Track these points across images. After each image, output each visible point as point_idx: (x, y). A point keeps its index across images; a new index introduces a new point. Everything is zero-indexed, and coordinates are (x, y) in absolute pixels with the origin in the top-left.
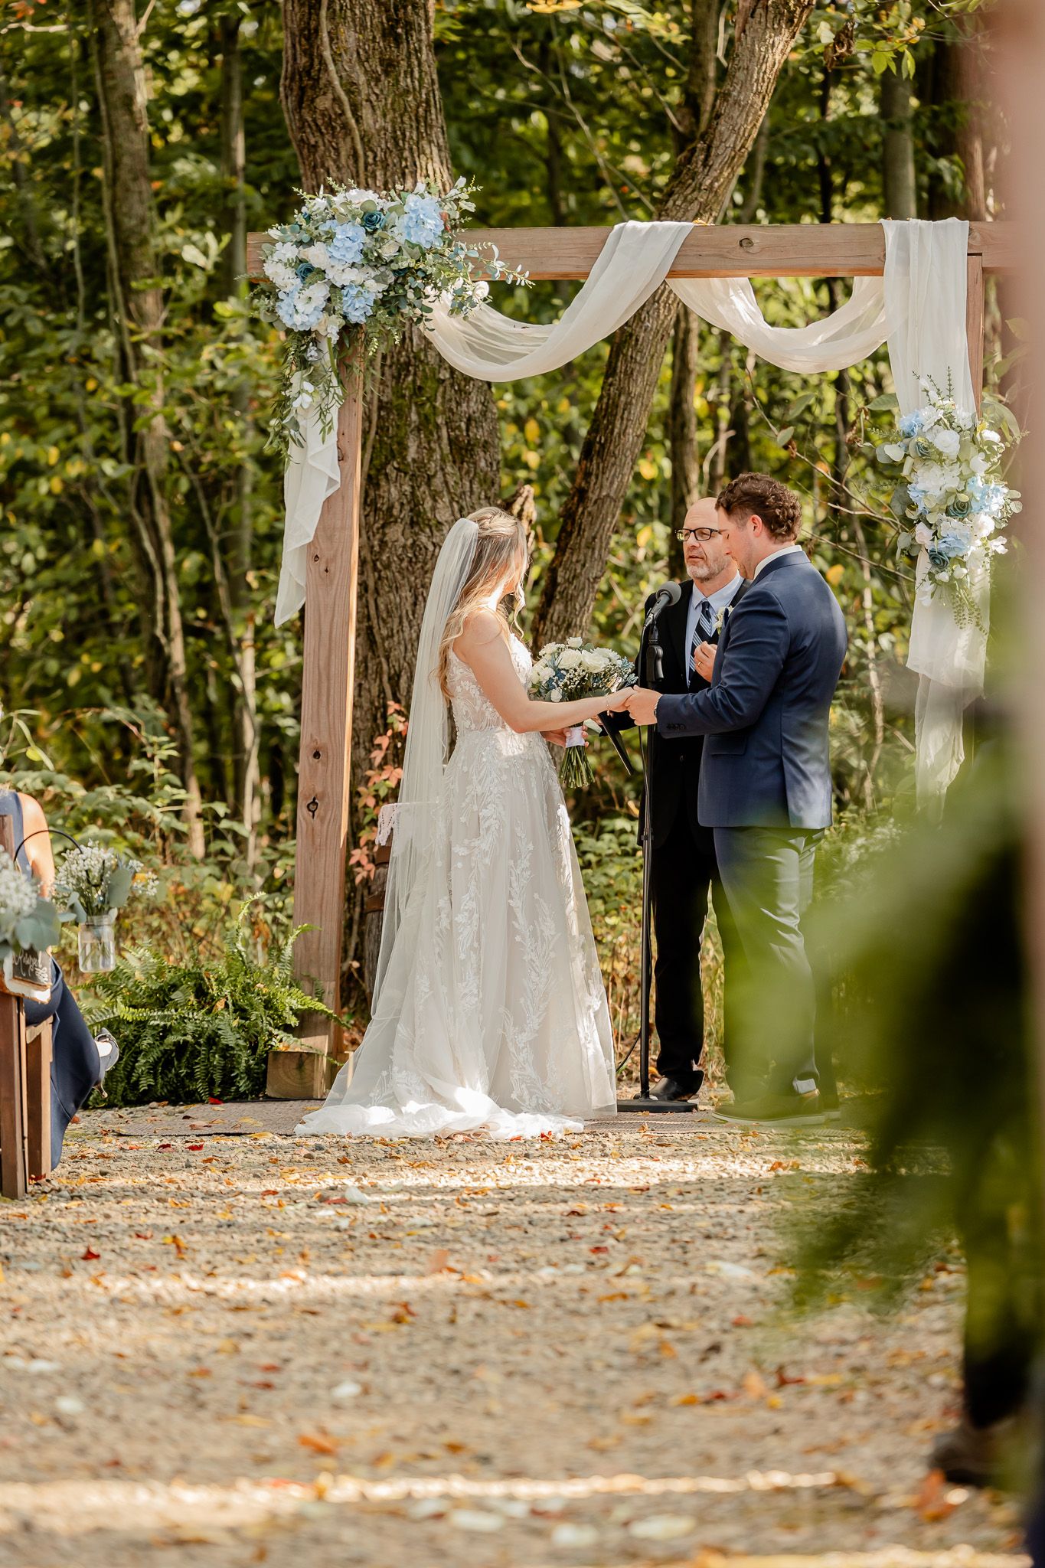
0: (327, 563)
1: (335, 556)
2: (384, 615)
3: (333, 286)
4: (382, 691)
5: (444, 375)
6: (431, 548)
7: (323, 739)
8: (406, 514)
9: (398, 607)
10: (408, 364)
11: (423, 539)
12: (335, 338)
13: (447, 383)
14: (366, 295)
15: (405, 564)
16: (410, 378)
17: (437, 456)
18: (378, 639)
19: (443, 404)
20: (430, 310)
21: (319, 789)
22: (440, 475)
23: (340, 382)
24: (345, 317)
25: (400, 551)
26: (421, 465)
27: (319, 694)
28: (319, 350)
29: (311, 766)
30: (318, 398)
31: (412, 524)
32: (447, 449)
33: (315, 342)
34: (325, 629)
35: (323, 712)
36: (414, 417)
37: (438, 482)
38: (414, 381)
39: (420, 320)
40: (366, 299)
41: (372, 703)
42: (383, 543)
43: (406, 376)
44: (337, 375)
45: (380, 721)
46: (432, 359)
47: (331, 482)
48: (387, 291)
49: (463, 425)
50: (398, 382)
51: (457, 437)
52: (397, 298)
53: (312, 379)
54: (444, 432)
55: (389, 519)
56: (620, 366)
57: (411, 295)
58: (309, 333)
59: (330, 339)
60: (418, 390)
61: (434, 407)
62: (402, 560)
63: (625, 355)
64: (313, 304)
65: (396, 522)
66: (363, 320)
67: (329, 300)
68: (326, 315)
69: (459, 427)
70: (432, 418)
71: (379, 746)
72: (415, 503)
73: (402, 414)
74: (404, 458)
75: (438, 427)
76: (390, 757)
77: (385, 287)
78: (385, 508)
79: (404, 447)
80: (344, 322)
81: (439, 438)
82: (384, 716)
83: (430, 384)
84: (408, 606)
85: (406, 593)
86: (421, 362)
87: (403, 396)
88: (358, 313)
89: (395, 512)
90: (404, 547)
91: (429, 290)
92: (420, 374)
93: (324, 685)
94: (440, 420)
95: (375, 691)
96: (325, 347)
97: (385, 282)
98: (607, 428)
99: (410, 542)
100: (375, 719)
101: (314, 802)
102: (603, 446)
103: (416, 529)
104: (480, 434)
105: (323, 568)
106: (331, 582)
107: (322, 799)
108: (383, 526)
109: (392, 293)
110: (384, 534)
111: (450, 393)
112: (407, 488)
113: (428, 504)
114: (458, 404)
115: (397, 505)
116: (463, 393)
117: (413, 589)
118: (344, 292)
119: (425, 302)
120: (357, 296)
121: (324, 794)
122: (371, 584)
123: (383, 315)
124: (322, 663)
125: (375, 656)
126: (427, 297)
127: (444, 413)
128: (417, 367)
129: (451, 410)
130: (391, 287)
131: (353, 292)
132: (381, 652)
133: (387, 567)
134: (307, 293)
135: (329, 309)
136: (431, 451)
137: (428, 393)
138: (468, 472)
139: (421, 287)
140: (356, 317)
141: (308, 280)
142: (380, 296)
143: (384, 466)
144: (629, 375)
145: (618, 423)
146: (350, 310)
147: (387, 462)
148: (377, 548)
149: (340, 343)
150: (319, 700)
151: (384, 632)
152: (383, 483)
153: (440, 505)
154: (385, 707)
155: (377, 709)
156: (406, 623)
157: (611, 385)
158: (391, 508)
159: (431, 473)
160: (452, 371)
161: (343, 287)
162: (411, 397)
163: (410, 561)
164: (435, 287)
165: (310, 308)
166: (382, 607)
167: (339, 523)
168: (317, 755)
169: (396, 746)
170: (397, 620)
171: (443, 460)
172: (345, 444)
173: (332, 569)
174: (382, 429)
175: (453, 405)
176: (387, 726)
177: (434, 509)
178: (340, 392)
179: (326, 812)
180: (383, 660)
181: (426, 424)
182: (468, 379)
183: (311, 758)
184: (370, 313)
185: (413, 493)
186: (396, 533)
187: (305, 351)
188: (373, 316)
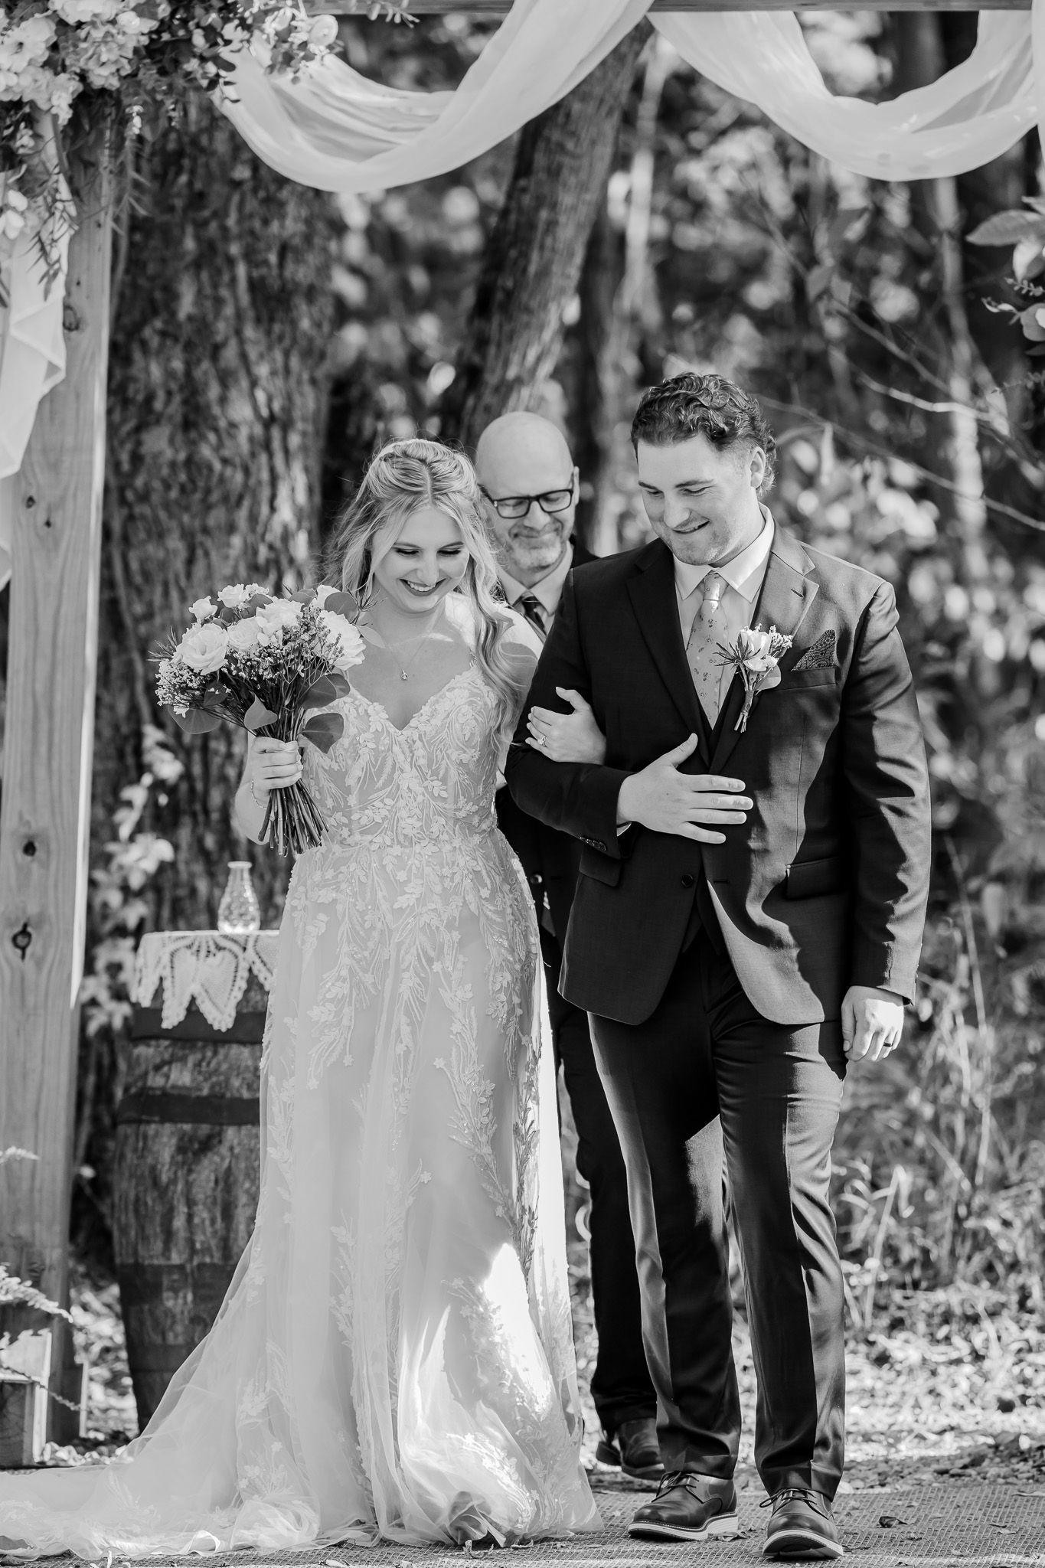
0: (49, 510)
1: (63, 499)
2: (138, 579)
3: (62, 24)
4: (134, 709)
5: (242, 173)
6: (217, 466)
7: (40, 822)
8: (175, 408)
9: (163, 565)
10: (180, 154)
11: (206, 451)
12: (65, 115)
13: (248, 186)
14: (120, 38)
15: (174, 494)
16: (184, 179)
17: (229, 310)
18: (128, 621)
19: (240, 220)
20: (230, 67)
21: (33, 909)
22: (233, 344)
23: (75, 192)
24: (83, 77)
25: (165, 471)
26: (202, 325)
27: (35, 743)
28: (37, 136)
29: (19, 868)
30: (33, 220)
31: (187, 425)
32: (245, 298)
33: (31, 121)
34: (46, 626)
35: (41, 772)
36: (190, 244)
37: (230, 354)
38: (190, 184)
39: (213, 83)
40: (121, 47)
41: (116, 728)
42: (137, 459)
43: (178, 173)
44: (70, 181)
45: (130, 760)
46: (221, 144)
47: (52, 369)
48: (158, 32)
49: (273, 258)
50: (162, 185)
51: (262, 279)
52: (175, 43)
53: (25, 186)
54: (241, 270)
55: (147, 418)
56: (540, 159)
57: (199, 40)
58: (18, 105)
59: (55, 117)
60: (198, 199)
61: (224, 229)
62: (167, 487)
63: (548, 140)
64: (27, 55)
65: (158, 422)
66: (114, 83)
67: (54, 47)
68: (48, 74)
69: (266, 262)
70: (220, 245)
71: (129, 804)
72: (191, 390)
73: (170, 239)
74: (173, 314)
75: (231, 262)
76: (147, 822)
77: (153, 24)
78: (140, 397)
79: (172, 296)
80: (80, 87)
81: (233, 281)
82: (138, 751)
83: (218, 189)
84: (179, 565)
85: (175, 543)
86: (203, 150)
87: (171, 209)
88: (105, 71)
89: (158, 405)
90: (173, 465)
91: (230, 30)
92: (201, 171)
93: (44, 726)
94: (235, 249)
95: (122, 708)
96: (47, 129)
97: (153, 16)
98: (515, 263)
99: (182, 456)
100: (121, 755)
101: (24, 932)
102: (509, 295)
103: (193, 435)
104: (301, 273)
105: (41, 519)
106: (56, 544)
107: (39, 925)
108: (139, 429)
109: (166, 37)
110: (139, 443)
111: (252, 204)
112: (178, 365)
113: (214, 391)
114: (266, 222)
115: (161, 396)
116: (273, 205)
117: (187, 536)
118: (82, 33)
119: (224, 52)
120: (104, 41)
121: (42, 918)
122: (117, 526)
123: (149, 75)
124: (40, 687)
125: (123, 648)
126: (228, 42)
127: (240, 237)
128: (194, 160)
129: (252, 233)
130: (164, 25)
131: (98, 34)
132: (132, 642)
133: (144, 497)
134: (16, 34)
135: (54, 63)
136: (219, 302)
137: (214, 202)
138: (281, 338)
139: (218, 24)
140: (102, 77)
141: (17, 12)
142: (145, 41)
143: (138, 327)
144: (554, 173)
145: (535, 256)
146: (91, 65)
147: (144, 321)
148: (126, 467)
149: (74, 123)
150: (34, 752)
151: (139, 609)
152: (137, 355)
153: (233, 394)
154: (139, 736)
155: (126, 738)
156: (174, 595)
157: (524, 190)
158: (150, 398)
159: (219, 338)
160: (256, 163)
161: (80, 25)
162: (185, 210)
163: (183, 489)
164: (244, 25)
165: (20, 62)
166: (134, 566)
167: (69, 441)
168: (30, 849)
169: (156, 803)
170: (158, 591)
171: (239, 316)
172: (79, 300)
173: (56, 520)
174: (135, 264)
175: (257, 224)
176: (142, 768)
177: (223, 400)
178: (73, 211)
179: (45, 949)
180: (136, 656)
181: (210, 257)
182: (282, 181)
183: (20, 854)
184: (127, 70)
185: (188, 373)
186: (159, 442)
187: (13, 136)
188: (134, 75)
